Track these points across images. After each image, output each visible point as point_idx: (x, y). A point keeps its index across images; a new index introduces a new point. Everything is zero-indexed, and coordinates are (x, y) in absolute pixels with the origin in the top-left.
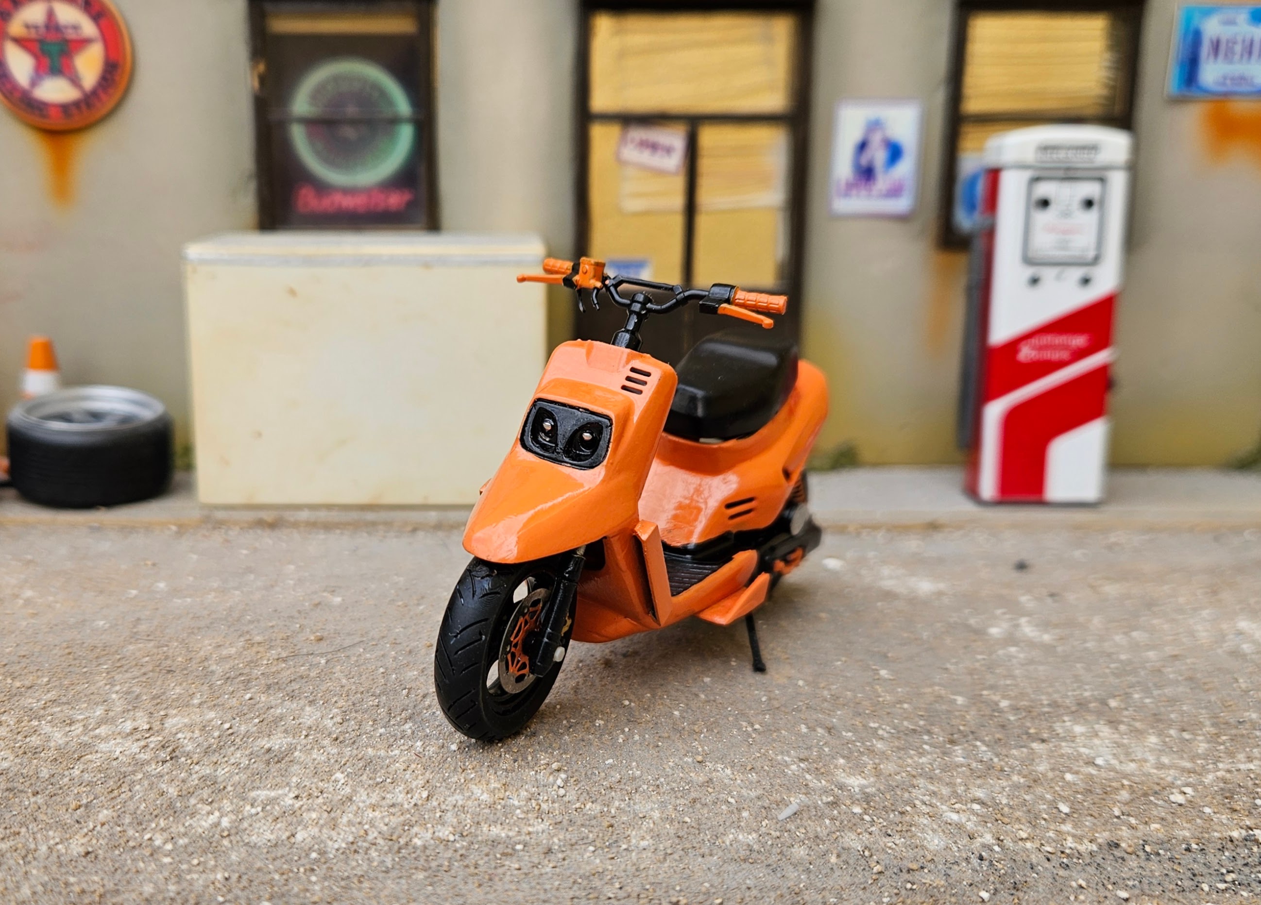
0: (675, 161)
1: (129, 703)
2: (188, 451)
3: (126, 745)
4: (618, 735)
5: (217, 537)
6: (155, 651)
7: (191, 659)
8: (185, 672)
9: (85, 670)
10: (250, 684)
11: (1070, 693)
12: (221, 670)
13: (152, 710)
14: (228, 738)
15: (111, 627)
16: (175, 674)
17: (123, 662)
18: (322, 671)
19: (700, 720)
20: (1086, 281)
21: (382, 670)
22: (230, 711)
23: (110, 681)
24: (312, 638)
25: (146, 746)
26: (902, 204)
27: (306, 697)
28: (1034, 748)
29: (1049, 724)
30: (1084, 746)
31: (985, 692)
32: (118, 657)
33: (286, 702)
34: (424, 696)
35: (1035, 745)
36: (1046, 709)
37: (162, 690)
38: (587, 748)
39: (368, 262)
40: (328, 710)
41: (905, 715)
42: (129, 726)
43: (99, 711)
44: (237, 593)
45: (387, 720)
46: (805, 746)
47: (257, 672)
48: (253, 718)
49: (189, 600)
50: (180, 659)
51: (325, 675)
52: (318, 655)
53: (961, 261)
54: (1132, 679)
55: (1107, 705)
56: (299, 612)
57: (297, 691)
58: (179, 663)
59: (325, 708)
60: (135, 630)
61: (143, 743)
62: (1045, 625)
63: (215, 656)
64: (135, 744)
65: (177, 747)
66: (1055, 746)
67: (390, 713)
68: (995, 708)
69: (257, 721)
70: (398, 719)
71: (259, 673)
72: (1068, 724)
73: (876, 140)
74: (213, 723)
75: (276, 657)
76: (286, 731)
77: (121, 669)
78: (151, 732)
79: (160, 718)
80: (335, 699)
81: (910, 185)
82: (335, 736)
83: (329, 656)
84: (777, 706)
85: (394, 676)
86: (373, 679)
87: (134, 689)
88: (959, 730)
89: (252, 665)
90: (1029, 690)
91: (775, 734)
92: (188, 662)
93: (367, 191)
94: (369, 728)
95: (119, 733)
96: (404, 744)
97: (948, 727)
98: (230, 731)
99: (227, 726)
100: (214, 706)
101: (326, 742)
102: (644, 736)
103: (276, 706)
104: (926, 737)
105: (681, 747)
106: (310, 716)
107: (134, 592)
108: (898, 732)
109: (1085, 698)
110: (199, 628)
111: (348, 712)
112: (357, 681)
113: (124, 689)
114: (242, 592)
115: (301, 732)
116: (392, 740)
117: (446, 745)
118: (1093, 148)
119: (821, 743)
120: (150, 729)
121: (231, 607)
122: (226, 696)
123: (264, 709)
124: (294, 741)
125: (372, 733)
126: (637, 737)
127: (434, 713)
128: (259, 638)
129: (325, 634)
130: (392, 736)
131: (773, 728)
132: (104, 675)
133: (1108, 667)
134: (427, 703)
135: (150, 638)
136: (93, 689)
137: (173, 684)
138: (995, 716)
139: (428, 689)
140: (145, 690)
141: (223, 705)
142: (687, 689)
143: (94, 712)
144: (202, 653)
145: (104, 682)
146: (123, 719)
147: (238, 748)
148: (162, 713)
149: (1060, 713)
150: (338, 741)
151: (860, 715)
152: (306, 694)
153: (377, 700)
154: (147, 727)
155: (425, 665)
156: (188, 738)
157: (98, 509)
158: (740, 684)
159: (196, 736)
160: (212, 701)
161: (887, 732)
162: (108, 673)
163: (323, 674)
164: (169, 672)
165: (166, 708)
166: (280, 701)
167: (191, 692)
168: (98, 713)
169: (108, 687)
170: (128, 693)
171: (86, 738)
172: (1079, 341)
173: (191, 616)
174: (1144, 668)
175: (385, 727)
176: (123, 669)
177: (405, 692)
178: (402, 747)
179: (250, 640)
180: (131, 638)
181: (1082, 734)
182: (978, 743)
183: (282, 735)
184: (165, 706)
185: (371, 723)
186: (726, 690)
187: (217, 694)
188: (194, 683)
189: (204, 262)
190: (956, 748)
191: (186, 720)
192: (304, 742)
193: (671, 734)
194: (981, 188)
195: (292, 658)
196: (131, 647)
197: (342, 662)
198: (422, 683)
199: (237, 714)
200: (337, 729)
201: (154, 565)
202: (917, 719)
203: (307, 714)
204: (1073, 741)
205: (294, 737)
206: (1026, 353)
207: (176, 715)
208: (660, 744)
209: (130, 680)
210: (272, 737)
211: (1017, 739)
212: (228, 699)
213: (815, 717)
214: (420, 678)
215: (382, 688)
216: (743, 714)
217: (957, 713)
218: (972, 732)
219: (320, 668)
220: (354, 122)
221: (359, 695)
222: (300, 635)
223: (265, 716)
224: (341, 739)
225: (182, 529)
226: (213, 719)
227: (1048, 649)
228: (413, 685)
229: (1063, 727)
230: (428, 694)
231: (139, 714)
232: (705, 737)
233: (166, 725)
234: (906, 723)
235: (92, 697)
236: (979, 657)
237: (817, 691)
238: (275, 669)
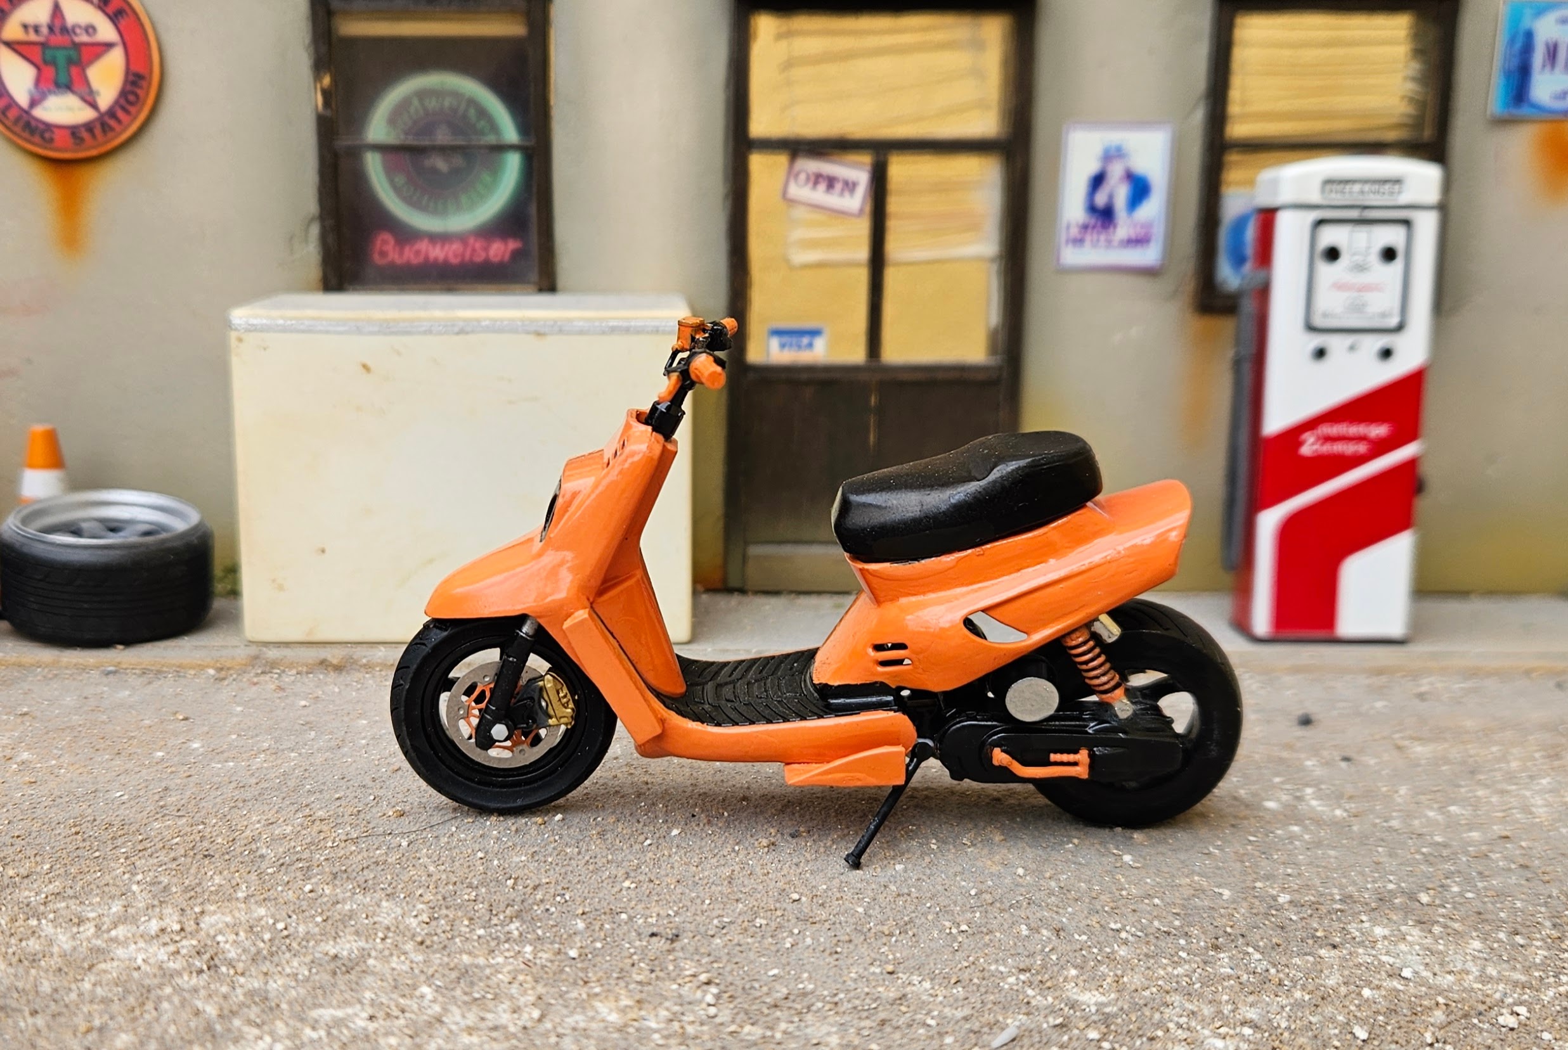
0: (857, 200)
1: (154, 897)
2: (233, 570)
3: (151, 950)
4: (784, 939)
5: (269, 683)
6: (189, 829)
7: (234, 840)
8: (227, 857)
9: (97, 854)
10: (310, 873)
11: (1369, 886)
12: (272, 855)
13: (183, 906)
14: (283, 942)
15: (130, 800)
16: (213, 859)
17: (146, 844)
18: (403, 855)
19: (891, 919)
20: (1386, 353)
21: (480, 855)
22: (284, 907)
23: (129, 868)
24: (391, 813)
25: (178, 952)
26: (1149, 256)
27: (383, 889)
28: (1323, 956)
29: (1342, 926)
30: (1388, 953)
31: (1258, 884)
32: (140, 837)
33: (356, 896)
34: (535, 888)
35: (1323, 952)
36: (1339, 907)
37: (197, 881)
38: (744, 954)
39: (463, 330)
40: (410, 906)
41: (1155, 914)
42: (154, 926)
43: (116, 908)
44: (293, 755)
45: (487, 918)
46: (1027, 953)
47: (319, 857)
48: (313, 917)
49: (231, 764)
50: (220, 840)
51: (407, 860)
52: (397, 835)
53: (1226, 326)
54: (1448, 866)
55: (1419, 901)
56: (374, 780)
57: (370, 882)
58: (218, 846)
59: (407, 903)
60: (162, 803)
61: (172, 948)
62: (1337, 797)
63: (265, 836)
64: (162, 950)
65: (216, 954)
66: (1351, 953)
67: (491, 910)
68: (1273, 903)
69: (319, 919)
70: (502, 917)
71: (322, 858)
72: (1367, 925)
73: (1116, 171)
74: (263, 923)
75: (344, 837)
76: (357, 933)
77: (144, 852)
78: (183, 934)
79: (194, 916)
80: (420, 891)
81: (1159, 232)
82: (419, 939)
83: (411, 837)
84: (990, 901)
85: (496, 862)
86: (469, 867)
87: (161, 879)
88: (1225, 932)
89: (312, 848)
90: (1317, 881)
91: (987, 937)
92: (230, 844)
93: (462, 238)
94: (464, 929)
95: (142, 936)
96: (508, 950)
97: (1211, 927)
98: (285, 933)
99: (280, 926)
100: (265, 900)
101: (409, 946)
102: (818, 940)
103: (344, 901)
104: (1182, 942)
105: (866, 954)
106: (388, 912)
107: (160, 754)
108: (1146, 935)
109: (1390, 891)
110: (244, 801)
111: (437, 909)
112: (449, 869)
113: (148, 879)
114: (300, 754)
115: (376, 934)
116: (493, 944)
117: (563, 950)
118: (1397, 181)
119: (1047, 950)
120: (182, 929)
121: (284, 774)
122: (280, 888)
123: (329, 905)
124: (367, 946)
125: (467, 936)
126: (809, 941)
127: (548, 910)
128: (321, 814)
129: (407, 808)
130: (493, 939)
131: (985, 930)
132: (122, 860)
133: (1418, 852)
134: (539, 897)
135: (180, 814)
136: (107, 878)
137: (211, 873)
138: (1273, 915)
139: (540, 879)
140: (175, 880)
141: (275, 899)
142: (874, 878)
143: (110, 908)
144: (248, 833)
145: (122, 869)
146: (147, 918)
147: (295, 955)
148: (197, 909)
149: (1357, 911)
150: (424, 946)
151: (1097, 912)
152: (382, 886)
153: (474, 894)
154: (177, 927)
155: (536, 849)
156: (231, 941)
157: (115, 648)
158: (942, 872)
159: (240, 939)
160: (262, 894)
161: (1132, 935)
162: (127, 858)
163: (404, 859)
164: (206, 856)
165: (202, 903)
166: (349, 894)
167: (234, 883)
168: (114, 910)
169: (127, 876)
170: (152, 884)
171: (99, 942)
172: (1378, 431)
173: (234, 785)
174: (1466, 853)
175: (484, 928)
176: (146, 853)
177: (510, 882)
178: (507, 954)
179: (310, 816)
180: (157, 813)
181: (1385, 937)
182: (1250, 950)
183: (351, 938)
184: (200, 900)
185: (466, 922)
186: (924, 881)
187: (267, 886)
188: (238, 871)
189: (252, 329)
190: (1222, 955)
191: (228, 919)
192: (380, 946)
193: (853, 937)
194: (1251, 233)
195: (364, 839)
196: (156, 825)
197: (428, 844)
198: (531, 872)
199: (294, 911)
200: (422, 930)
201: (186, 719)
202: (1171, 918)
203: (385, 911)
204: (1373, 948)
205: (367, 941)
206: (1310, 446)
207: (215, 912)
208: (839, 950)
209: (155, 868)
210: (338, 940)
211: (1300, 944)
212: (282, 891)
213: (1039, 915)
214: (528, 864)
215: (481, 877)
216: (945, 910)
217: (1222, 911)
218: (1243, 936)
219: (401, 851)
220: (444, 150)
221: (451, 887)
222: (374, 810)
223: (329, 914)
224: (428, 942)
225: (223, 672)
226: (263, 917)
227: (1341, 827)
228: (520, 873)
229: (1360, 930)
230: (539, 885)
231: (168, 910)
232: (896, 941)
233: (202, 925)
234: (1156, 923)
235: (106, 889)
236: (1252, 838)
237: (1042, 882)
238: (342, 852)
